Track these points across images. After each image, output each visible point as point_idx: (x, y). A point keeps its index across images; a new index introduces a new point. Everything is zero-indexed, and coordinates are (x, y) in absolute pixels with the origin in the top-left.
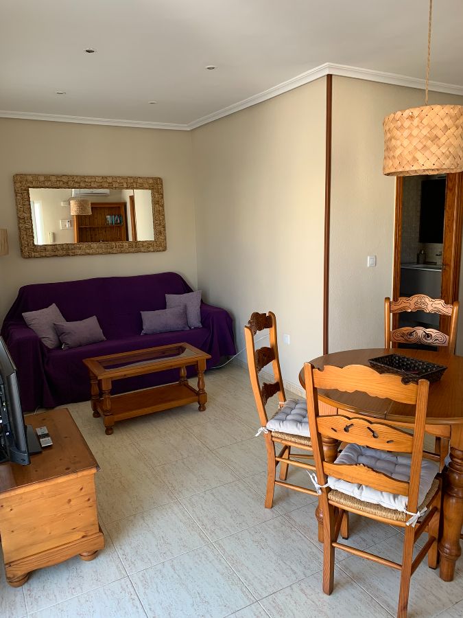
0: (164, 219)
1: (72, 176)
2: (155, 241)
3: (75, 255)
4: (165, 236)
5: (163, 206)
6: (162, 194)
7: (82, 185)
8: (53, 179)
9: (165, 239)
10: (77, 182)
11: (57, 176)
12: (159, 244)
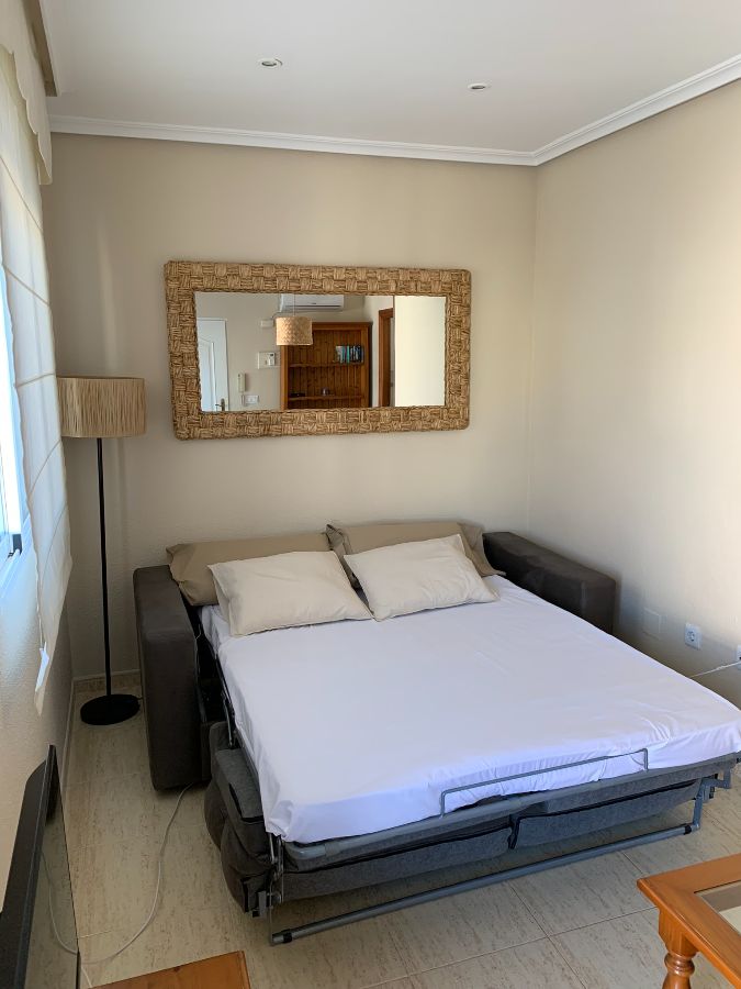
0: (468, 359)
1: (284, 267)
2: (446, 407)
3: (281, 434)
4: (468, 397)
5: (468, 331)
6: (469, 306)
7: (304, 285)
8: (246, 272)
9: (468, 404)
10: (293, 280)
11: (253, 267)
12: (452, 415)
